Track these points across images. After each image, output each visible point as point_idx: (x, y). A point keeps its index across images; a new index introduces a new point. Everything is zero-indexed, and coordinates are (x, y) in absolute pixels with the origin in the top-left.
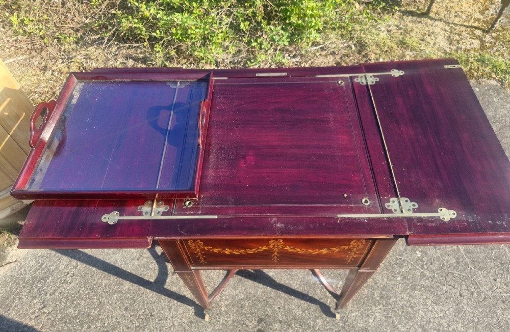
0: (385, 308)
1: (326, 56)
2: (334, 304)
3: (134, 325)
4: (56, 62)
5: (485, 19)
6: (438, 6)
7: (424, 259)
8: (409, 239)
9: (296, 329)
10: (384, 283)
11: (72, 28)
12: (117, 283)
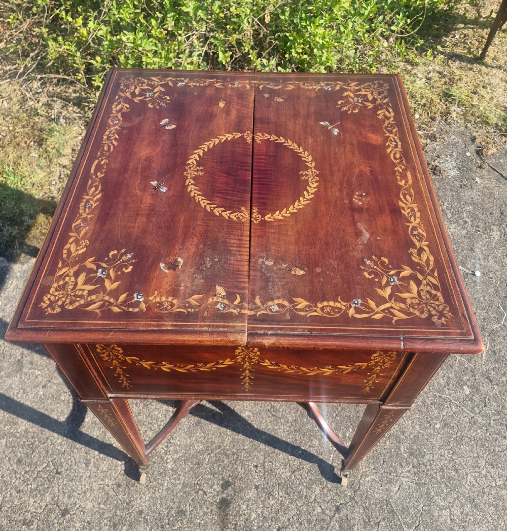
0: (416, 470)
2: (340, 462)
3: (30, 486)
6: (496, 50)
7: (474, 398)
9: (281, 499)
12: (8, 421)
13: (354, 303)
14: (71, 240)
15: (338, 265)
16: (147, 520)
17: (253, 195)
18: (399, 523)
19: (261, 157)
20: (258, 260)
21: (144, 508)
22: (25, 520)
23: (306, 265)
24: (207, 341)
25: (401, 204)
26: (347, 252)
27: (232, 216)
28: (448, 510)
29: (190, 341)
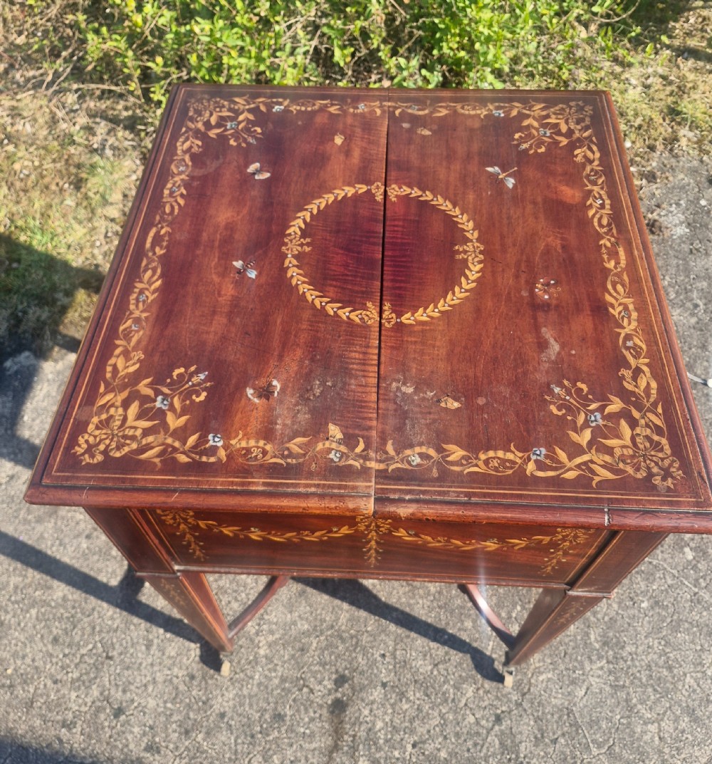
0: (611, 666)
2: (502, 653)
3: (70, 675)
7: (699, 565)
9: (418, 702)
10: (613, 614)
12: (39, 584)
13: (534, 454)
14: (118, 351)
15: (511, 394)
16: (231, 726)
17: (385, 284)
18: (584, 741)
19: (396, 223)
20: (390, 384)
21: (227, 709)
22: (64, 721)
23: (463, 393)
24: (316, 509)
25: (608, 298)
26: (525, 373)
27: (353, 316)
28: (656, 725)
29: (290, 507)
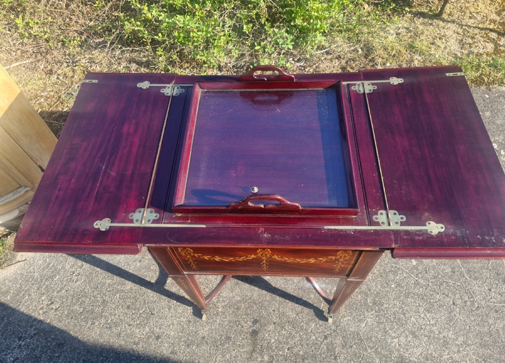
0: (377, 314)
1: (331, 60)
2: (327, 309)
3: (136, 322)
4: (61, 66)
5: (502, 21)
6: (452, 7)
7: (419, 267)
8: (395, 251)
9: (290, 330)
10: (378, 290)
11: (76, 31)
12: (119, 282)
16: (207, 342)
18: (365, 346)
21: (205, 335)
22: (134, 342)
28: (397, 339)
